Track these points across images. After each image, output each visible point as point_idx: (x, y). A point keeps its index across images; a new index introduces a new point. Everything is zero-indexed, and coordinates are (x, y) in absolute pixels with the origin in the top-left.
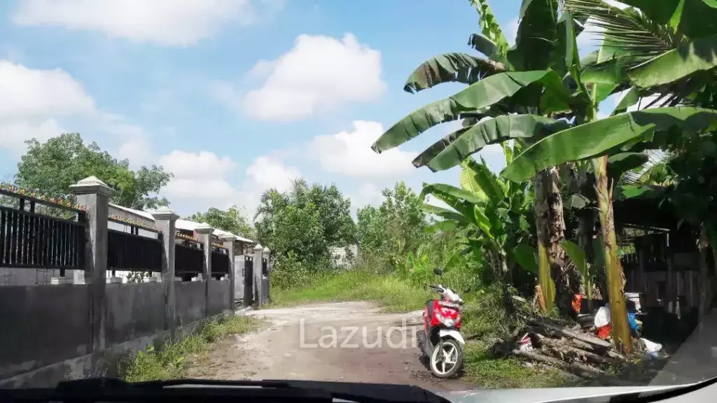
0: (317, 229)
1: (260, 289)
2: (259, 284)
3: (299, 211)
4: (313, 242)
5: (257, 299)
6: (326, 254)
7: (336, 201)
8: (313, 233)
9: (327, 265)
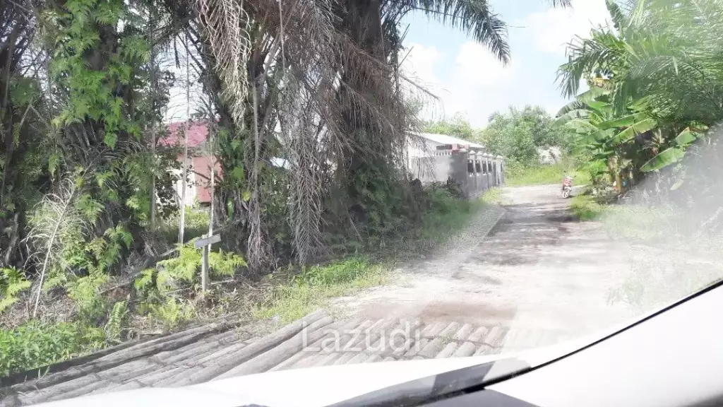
0: (529, 140)
1: (500, 178)
2: (500, 175)
3: (516, 128)
4: (526, 148)
5: (499, 183)
6: (535, 155)
7: (542, 117)
8: (526, 142)
9: (537, 163)
